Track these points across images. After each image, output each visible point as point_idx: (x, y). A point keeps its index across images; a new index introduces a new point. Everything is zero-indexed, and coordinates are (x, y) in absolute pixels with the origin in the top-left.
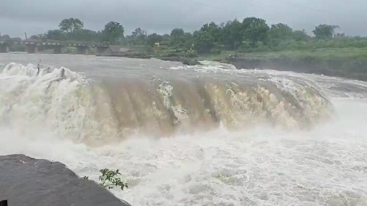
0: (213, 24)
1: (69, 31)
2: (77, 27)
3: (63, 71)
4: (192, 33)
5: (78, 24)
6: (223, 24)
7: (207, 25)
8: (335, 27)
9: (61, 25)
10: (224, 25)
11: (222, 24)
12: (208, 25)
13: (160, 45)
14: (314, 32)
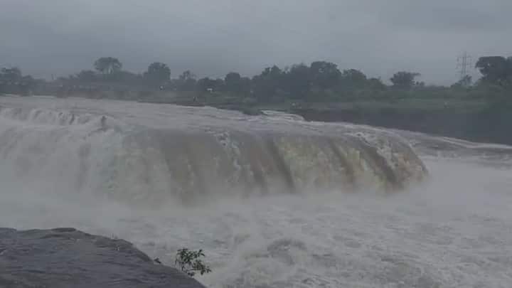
0: (275, 68)
1: (105, 72)
3: (104, 119)
4: (251, 78)
5: (116, 65)
6: (288, 67)
8: (415, 74)
9: (96, 64)
10: (289, 70)
11: (286, 68)
12: (270, 70)
13: (213, 91)
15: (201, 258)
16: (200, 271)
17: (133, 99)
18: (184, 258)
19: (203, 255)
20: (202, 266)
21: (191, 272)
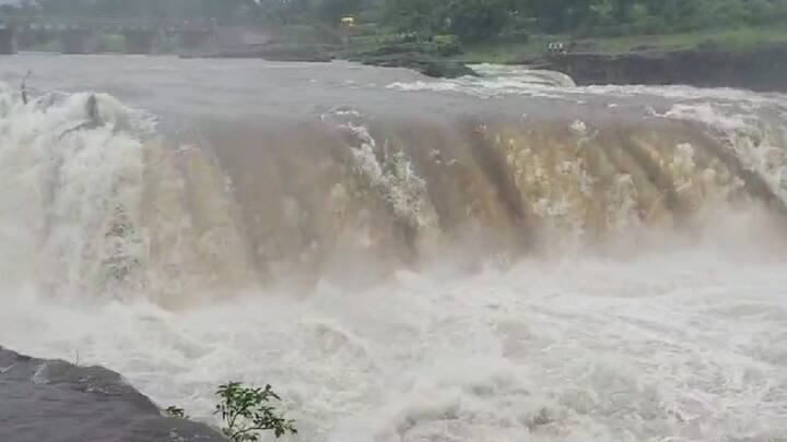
13: (356, 22)
15: (270, 402)
16: (273, 431)
17: (168, 51)
18: (234, 403)
19: (272, 394)
20: (276, 420)
21: (251, 432)
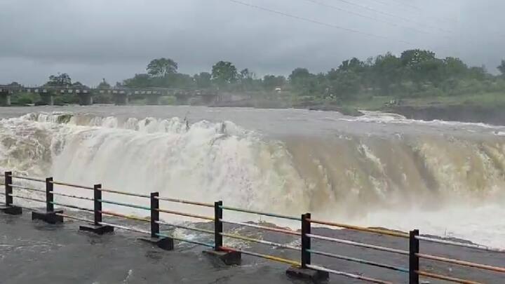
2: (169, 70)
5: (172, 66)
6: (372, 59)
7: (347, 61)
9: (149, 67)
10: (373, 62)
12: (349, 62)
13: (282, 90)
14: (500, 68)
